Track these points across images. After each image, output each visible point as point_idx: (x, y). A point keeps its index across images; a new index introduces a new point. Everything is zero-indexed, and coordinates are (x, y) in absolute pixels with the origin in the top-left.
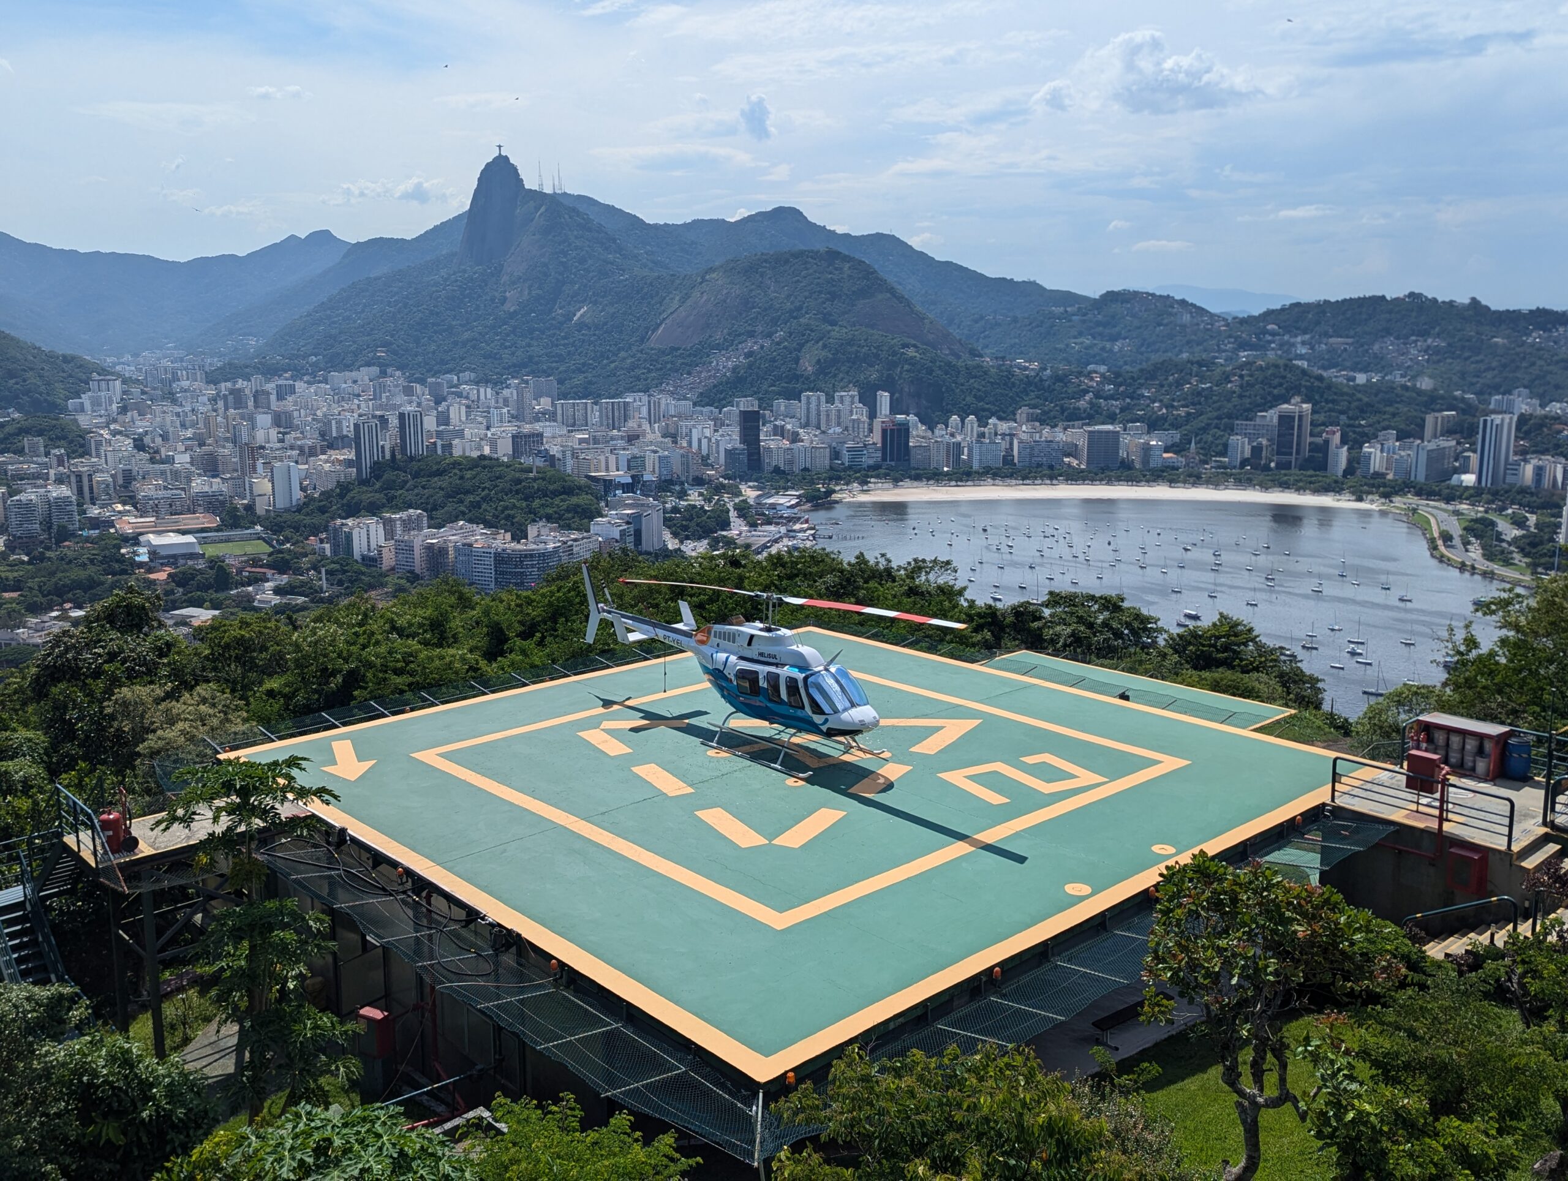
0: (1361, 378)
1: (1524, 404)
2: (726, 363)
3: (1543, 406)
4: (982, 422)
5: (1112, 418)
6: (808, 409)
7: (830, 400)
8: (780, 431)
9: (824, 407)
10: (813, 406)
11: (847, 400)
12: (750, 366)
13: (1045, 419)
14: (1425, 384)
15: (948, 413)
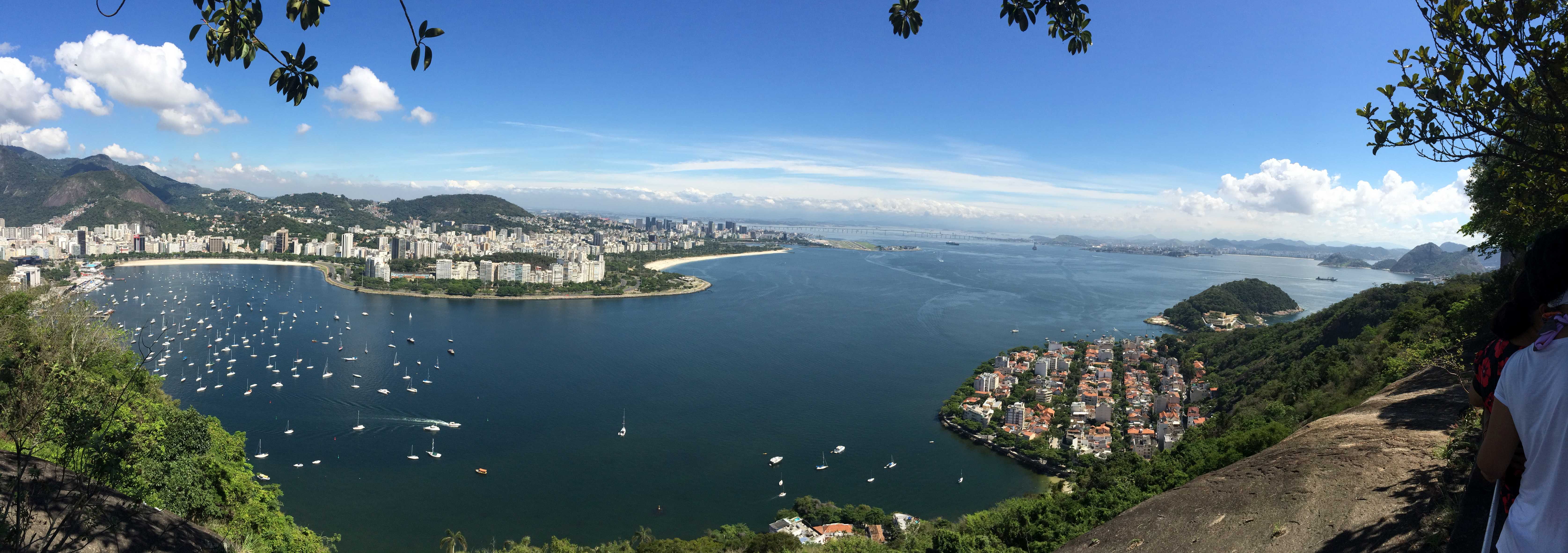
0: (309, 221)
1: (358, 230)
2: (75, 213)
3: (364, 230)
4: (174, 236)
5: (221, 235)
6: (108, 230)
7: (116, 227)
8: (98, 240)
9: (114, 230)
10: (110, 230)
11: (123, 227)
12: (84, 214)
13: (198, 235)
14: (328, 223)
15: (162, 232)
